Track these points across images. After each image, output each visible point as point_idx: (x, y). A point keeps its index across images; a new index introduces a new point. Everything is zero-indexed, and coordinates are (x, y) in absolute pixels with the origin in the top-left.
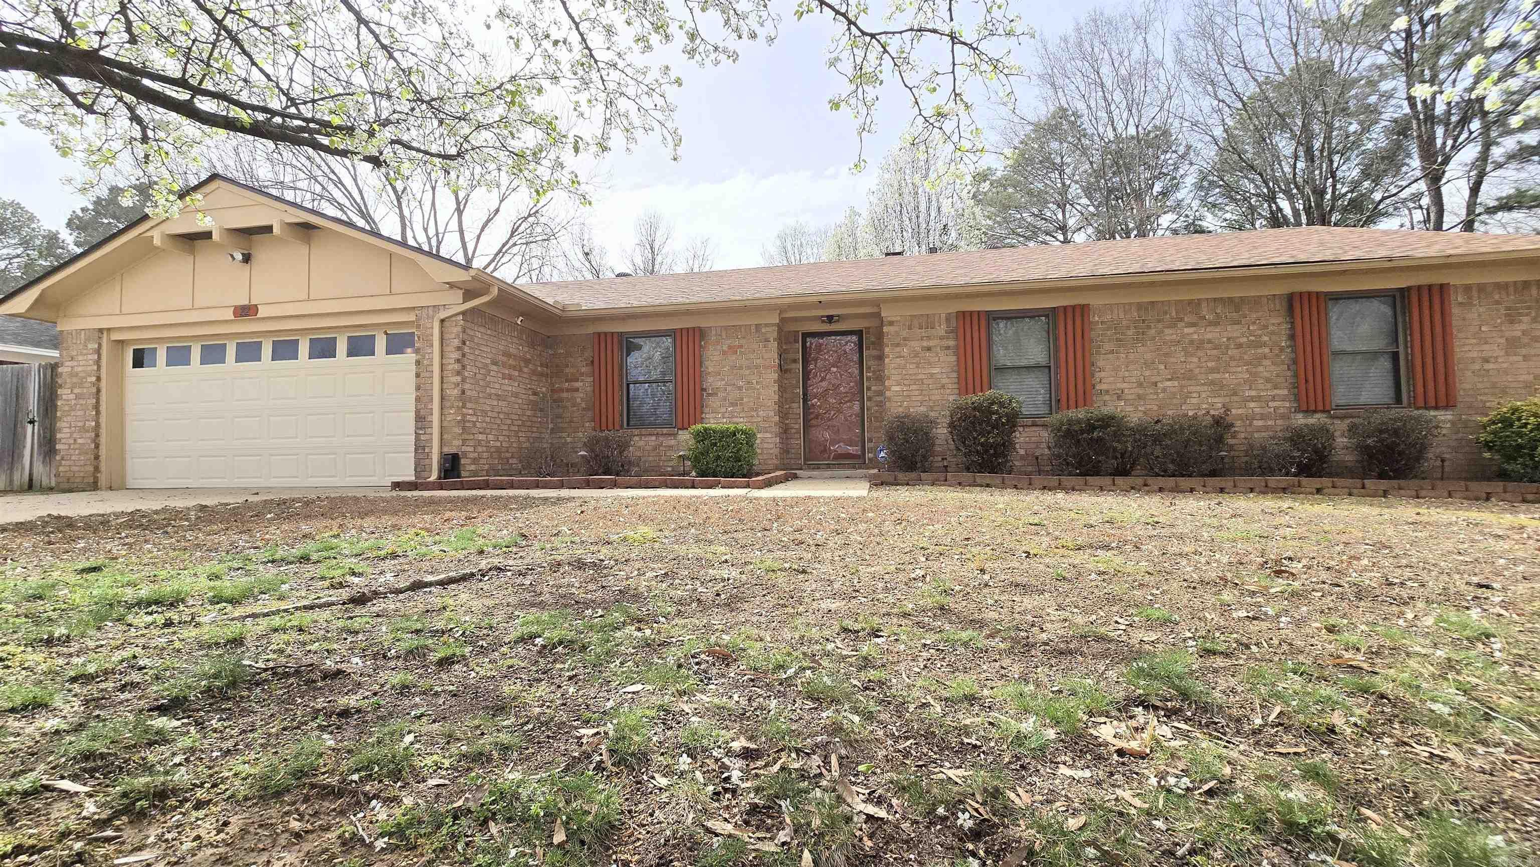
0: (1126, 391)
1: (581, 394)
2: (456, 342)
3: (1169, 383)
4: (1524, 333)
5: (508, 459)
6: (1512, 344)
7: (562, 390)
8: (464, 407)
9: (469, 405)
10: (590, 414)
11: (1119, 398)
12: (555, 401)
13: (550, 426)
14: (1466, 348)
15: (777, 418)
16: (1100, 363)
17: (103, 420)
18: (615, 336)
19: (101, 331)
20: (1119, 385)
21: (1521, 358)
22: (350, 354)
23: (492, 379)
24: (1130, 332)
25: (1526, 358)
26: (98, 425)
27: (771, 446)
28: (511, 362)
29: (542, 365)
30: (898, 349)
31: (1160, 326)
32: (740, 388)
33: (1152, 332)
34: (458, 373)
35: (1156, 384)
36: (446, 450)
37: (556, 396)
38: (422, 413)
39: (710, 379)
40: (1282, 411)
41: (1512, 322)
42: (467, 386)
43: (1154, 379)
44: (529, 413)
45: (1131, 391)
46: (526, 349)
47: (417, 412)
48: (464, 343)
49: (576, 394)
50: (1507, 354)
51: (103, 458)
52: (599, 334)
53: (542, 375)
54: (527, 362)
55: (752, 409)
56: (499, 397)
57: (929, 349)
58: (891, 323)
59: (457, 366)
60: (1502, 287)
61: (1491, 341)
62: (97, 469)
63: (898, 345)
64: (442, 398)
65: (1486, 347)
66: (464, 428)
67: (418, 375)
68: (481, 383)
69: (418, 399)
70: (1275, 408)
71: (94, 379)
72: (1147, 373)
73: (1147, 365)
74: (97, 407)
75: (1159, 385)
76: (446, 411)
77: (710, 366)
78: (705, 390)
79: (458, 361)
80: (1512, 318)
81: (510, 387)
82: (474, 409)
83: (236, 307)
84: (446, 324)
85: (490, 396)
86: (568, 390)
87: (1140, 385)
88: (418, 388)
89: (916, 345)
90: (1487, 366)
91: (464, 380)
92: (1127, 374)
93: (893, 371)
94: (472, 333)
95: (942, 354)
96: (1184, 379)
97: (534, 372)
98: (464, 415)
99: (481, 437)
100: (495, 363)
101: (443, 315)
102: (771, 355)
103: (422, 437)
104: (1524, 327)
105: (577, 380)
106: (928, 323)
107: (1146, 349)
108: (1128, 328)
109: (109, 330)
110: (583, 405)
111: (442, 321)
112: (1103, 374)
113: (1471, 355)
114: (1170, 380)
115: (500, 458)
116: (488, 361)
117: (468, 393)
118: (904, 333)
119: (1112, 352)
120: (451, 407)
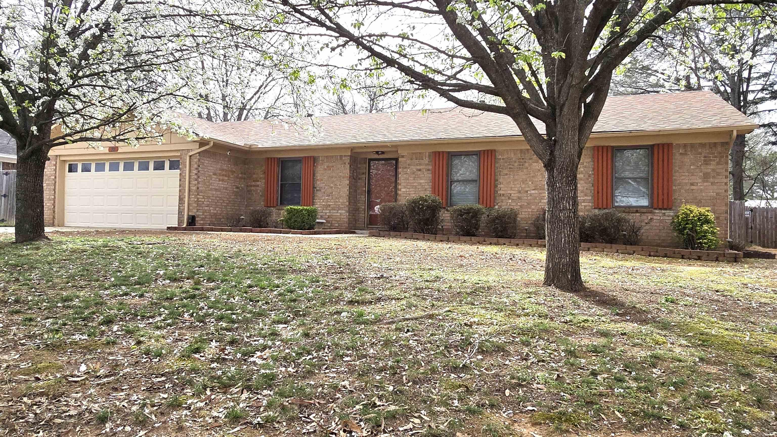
0: (512, 195)
1: (259, 189)
2: (196, 166)
3: (533, 192)
4: (713, 170)
5: (220, 219)
6: (706, 177)
7: (251, 186)
8: (198, 195)
9: (200, 194)
10: (263, 198)
11: (509, 198)
12: (248, 191)
13: (246, 203)
14: (683, 177)
15: (348, 203)
16: (501, 180)
17: (57, 196)
18: (276, 160)
19: (57, 156)
20: (509, 192)
21: (710, 184)
22: (155, 169)
23: (214, 182)
24: (516, 164)
25: (712, 184)
26: (55, 198)
27: (345, 217)
28: (224, 173)
29: (242, 173)
30: (405, 170)
31: (530, 161)
32: (332, 188)
33: (527, 165)
34: (196, 180)
35: (527, 192)
36: (190, 214)
37: (249, 189)
38: (182, 197)
39: (318, 183)
40: (588, 208)
41: (707, 164)
42: (200, 185)
43: (527, 189)
44: (233, 197)
45: (515, 195)
46: (233, 166)
47: (180, 197)
48: (199, 166)
49: (258, 188)
50: (704, 182)
51: (56, 212)
52: (268, 158)
53: (241, 178)
54: (233, 172)
55: (337, 198)
56: (216, 190)
57: (420, 170)
58: (403, 157)
59: (196, 177)
60: (703, 145)
61: (695, 174)
62: (54, 217)
63: (406, 168)
64: (189, 191)
65: (693, 177)
66: (197, 204)
67: (180, 180)
68: (207, 184)
69: (180, 191)
70: (585, 206)
71: (54, 177)
72: (523, 186)
73: (524, 181)
74: (54, 190)
75: (529, 192)
76: (191, 197)
77: (318, 176)
78: (315, 188)
79: (196, 174)
80: (706, 163)
81: (222, 185)
82: (203, 196)
83: (110, 147)
84: (192, 157)
85: (211, 190)
86: (254, 186)
87: (520, 192)
88: (180, 186)
89: (414, 168)
90: (693, 187)
91: (198, 183)
92: (513, 186)
93: (403, 181)
94: (203, 161)
95: (425, 173)
96: (541, 189)
97: (237, 177)
98: (198, 199)
99: (206, 208)
100: (215, 174)
101: (191, 154)
102: (346, 171)
103: (181, 208)
104: (712, 167)
105: (258, 181)
106: (419, 156)
107: (523, 173)
108: (515, 162)
109: (60, 156)
110: (261, 194)
111: (190, 156)
112: (502, 186)
113: (684, 181)
114: (534, 190)
115: (216, 218)
116: (212, 174)
117: (200, 189)
118: (409, 162)
119: (507, 174)
120: (193, 195)
